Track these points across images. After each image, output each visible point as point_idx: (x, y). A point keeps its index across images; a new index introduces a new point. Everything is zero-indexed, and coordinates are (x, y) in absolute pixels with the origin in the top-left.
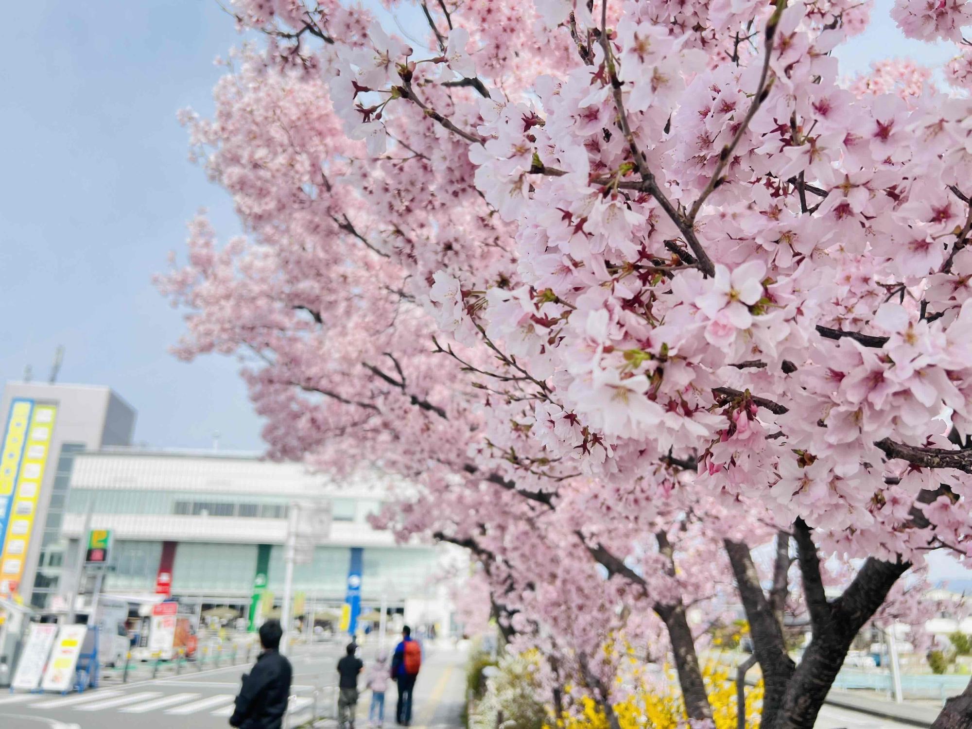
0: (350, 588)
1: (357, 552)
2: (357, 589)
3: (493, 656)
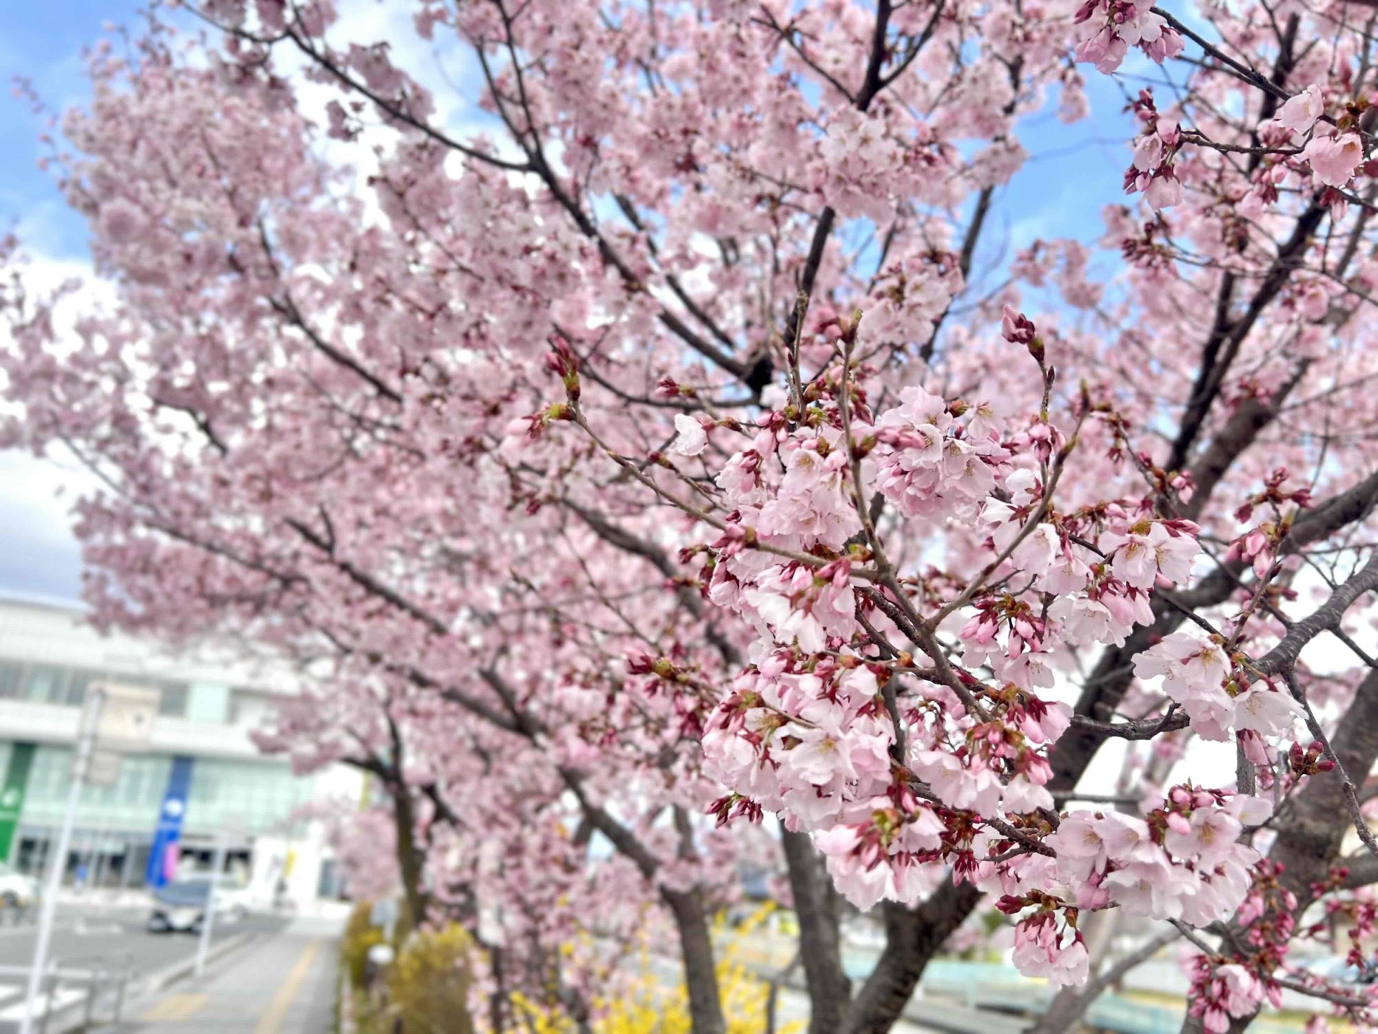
0: (165, 817)
1: (183, 763)
2: (177, 819)
3: (389, 932)
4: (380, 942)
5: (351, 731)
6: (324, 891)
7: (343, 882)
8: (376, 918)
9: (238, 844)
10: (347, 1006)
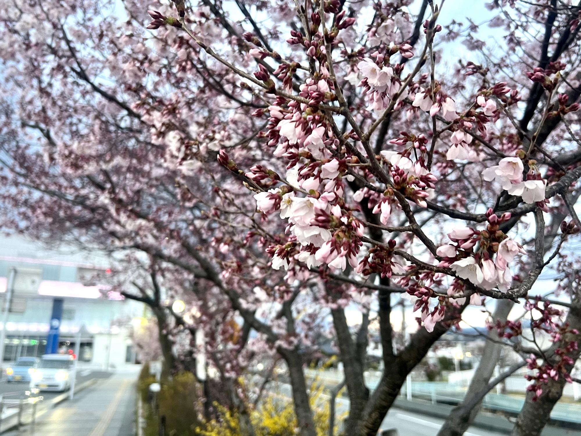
0: (52, 328)
1: (58, 302)
2: (57, 329)
3: (158, 377)
4: (155, 382)
5: (134, 284)
6: (128, 360)
7: (137, 355)
8: (152, 371)
9: (85, 340)
10: (140, 411)
